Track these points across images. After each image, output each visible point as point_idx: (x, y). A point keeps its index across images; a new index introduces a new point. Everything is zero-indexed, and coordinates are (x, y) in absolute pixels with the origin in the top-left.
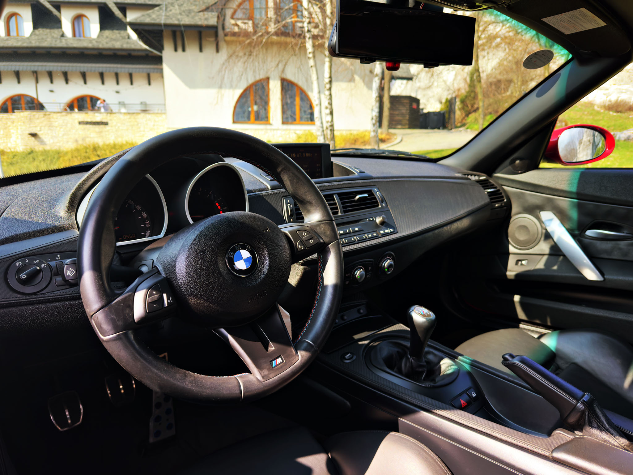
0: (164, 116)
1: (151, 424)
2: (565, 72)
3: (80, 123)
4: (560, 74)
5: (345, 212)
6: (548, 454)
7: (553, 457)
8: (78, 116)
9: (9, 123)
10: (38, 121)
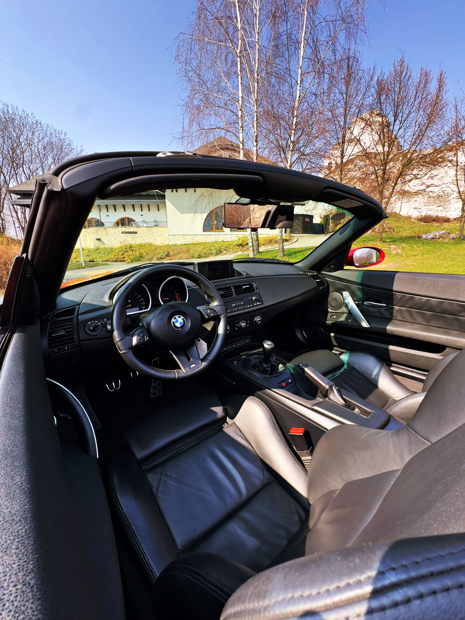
0: (166, 228)
1: (152, 390)
2: (352, 223)
3: (122, 233)
4: (350, 224)
5: (237, 295)
6: (310, 407)
7: (312, 408)
8: (122, 229)
9: (86, 234)
10: (101, 232)
